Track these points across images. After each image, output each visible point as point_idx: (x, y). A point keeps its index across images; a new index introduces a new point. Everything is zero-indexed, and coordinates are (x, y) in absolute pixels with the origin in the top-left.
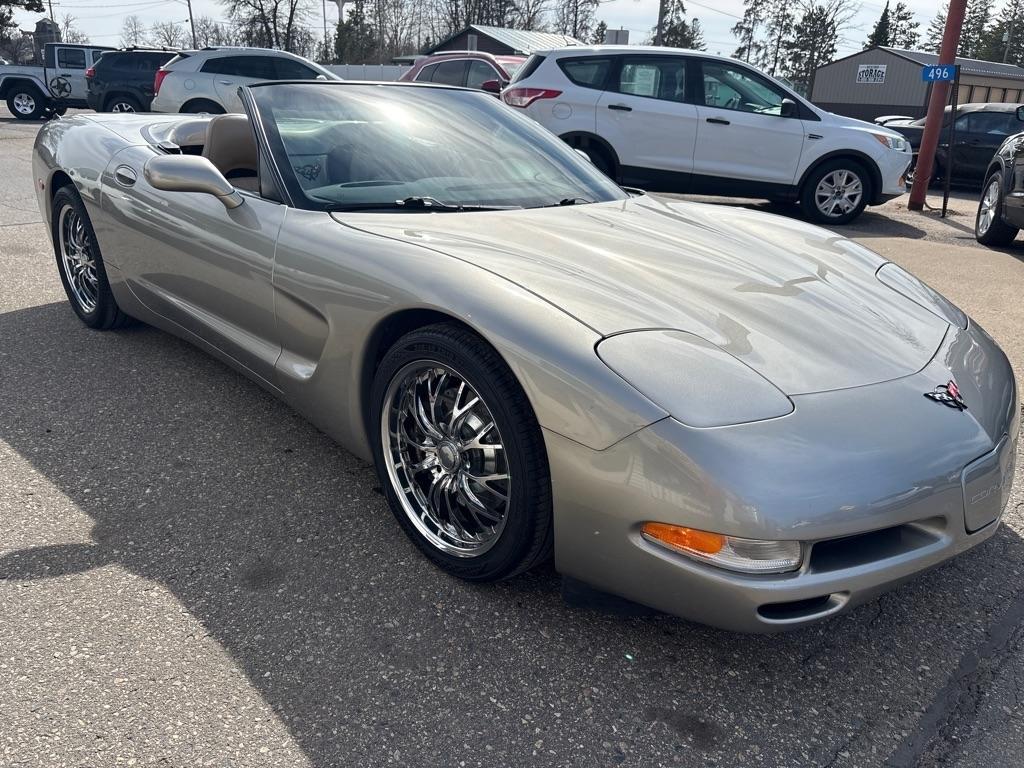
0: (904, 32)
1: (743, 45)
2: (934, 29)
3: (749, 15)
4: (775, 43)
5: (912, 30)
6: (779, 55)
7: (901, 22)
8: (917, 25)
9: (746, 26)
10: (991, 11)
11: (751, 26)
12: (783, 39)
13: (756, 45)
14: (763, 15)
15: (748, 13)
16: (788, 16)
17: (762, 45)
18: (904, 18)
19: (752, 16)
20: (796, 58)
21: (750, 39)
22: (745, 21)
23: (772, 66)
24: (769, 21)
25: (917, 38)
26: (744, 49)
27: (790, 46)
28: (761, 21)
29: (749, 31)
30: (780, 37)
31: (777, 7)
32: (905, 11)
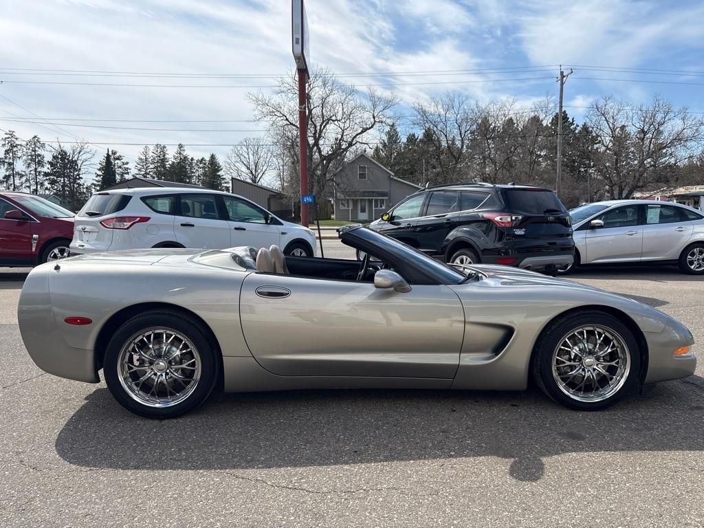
0: (120, 167)
1: (7, 174)
2: (139, 166)
3: (8, 154)
4: (33, 172)
5: (125, 166)
6: (38, 180)
7: (117, 161)
8: (127, 163)
9: (7, 161)
10: (167, 156)
11: (11, 161)
12: (39, 170)
13: (18, 173)
14: (19, 154)
15: (7, 152)
16: (39, 155)
17: (23, 173)
18: (118, 159)
19: (11, 154)
20: (53, 182)
21: (13, 170)
22: (6, 158)
23: (35, 188)
24: (25, 158)
25: (129, 171)
26: (9, 176)
27: (46, 174)
28: (19, 158)
29: (10, 164)
30: (36, 169)
31: (29, 149)
32: (118, 155)
